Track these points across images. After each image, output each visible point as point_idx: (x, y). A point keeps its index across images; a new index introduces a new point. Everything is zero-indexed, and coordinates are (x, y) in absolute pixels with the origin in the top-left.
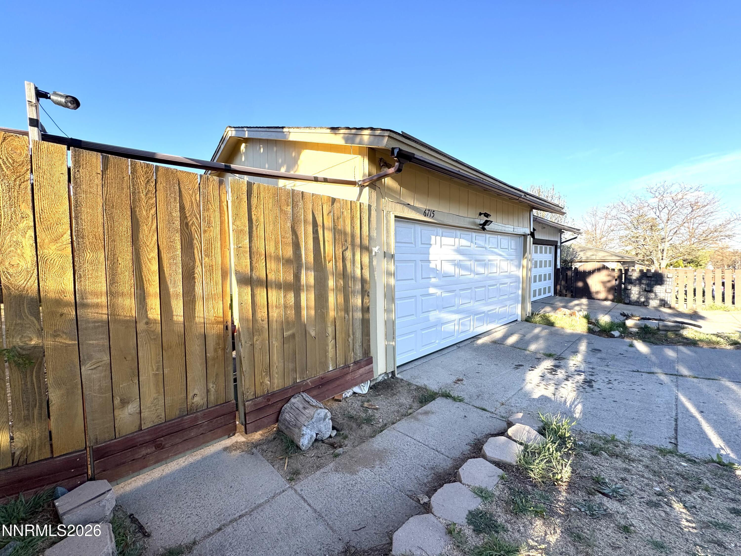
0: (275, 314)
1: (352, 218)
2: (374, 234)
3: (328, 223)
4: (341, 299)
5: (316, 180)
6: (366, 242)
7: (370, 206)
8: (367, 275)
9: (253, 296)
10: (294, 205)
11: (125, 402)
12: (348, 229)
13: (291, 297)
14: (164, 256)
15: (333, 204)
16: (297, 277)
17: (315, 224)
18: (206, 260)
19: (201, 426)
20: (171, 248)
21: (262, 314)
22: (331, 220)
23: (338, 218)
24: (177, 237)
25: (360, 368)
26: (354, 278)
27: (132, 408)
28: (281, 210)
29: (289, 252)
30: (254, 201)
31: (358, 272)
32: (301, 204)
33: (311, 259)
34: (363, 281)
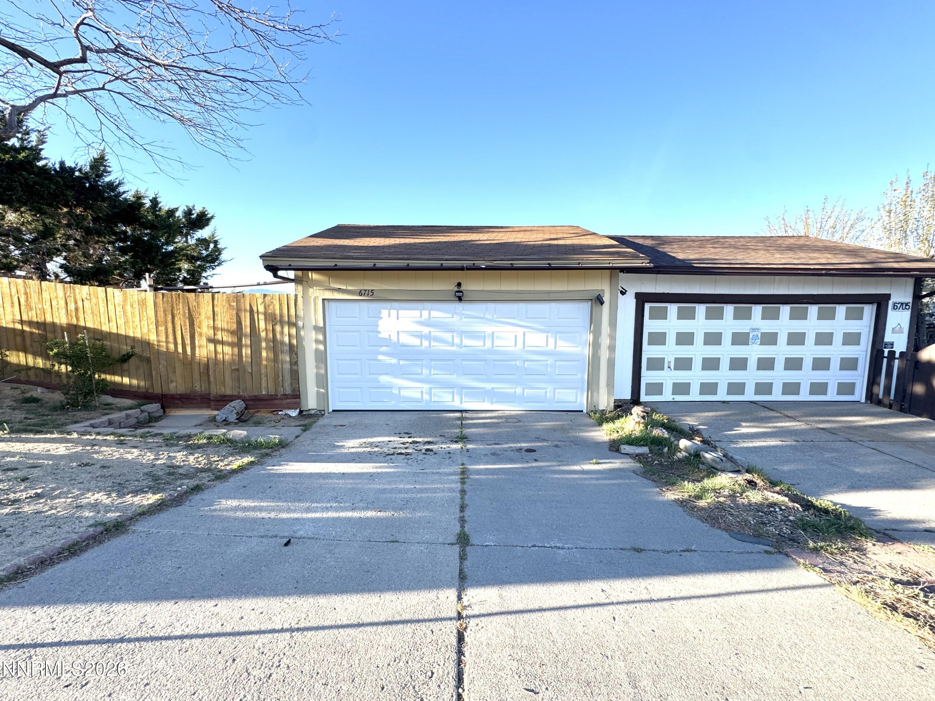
0: (227, 357)
1: (280, 305)
2: (301, 313)
3: (261, 309)
4: (271, 355)
5: (259, 284)
6: (293, 320)
7: (296, 296)
8: (294, 342)
9: (215, 347)
10: (238, 302)
11: (172, 382)
12: (278, 312)
13: (236, 350)
14: (183, 328)
15: (264, 298)
16: (240, 340)
17: (251, 311)
18: (199, 330)
19: (197, 400)
20: (185, 325)
21: (220, 356)
22: (263, 306)
23: (269, 306)
24: (187, 321)
25: (287, 399)
26: (282, 343)
27: (174, 384)
28: (230, 305)
29: (234, 327)
30: (216, 302)
31: (286, 339)
32: (242, 300)
33: (248, 330)
34: (291, 345)
